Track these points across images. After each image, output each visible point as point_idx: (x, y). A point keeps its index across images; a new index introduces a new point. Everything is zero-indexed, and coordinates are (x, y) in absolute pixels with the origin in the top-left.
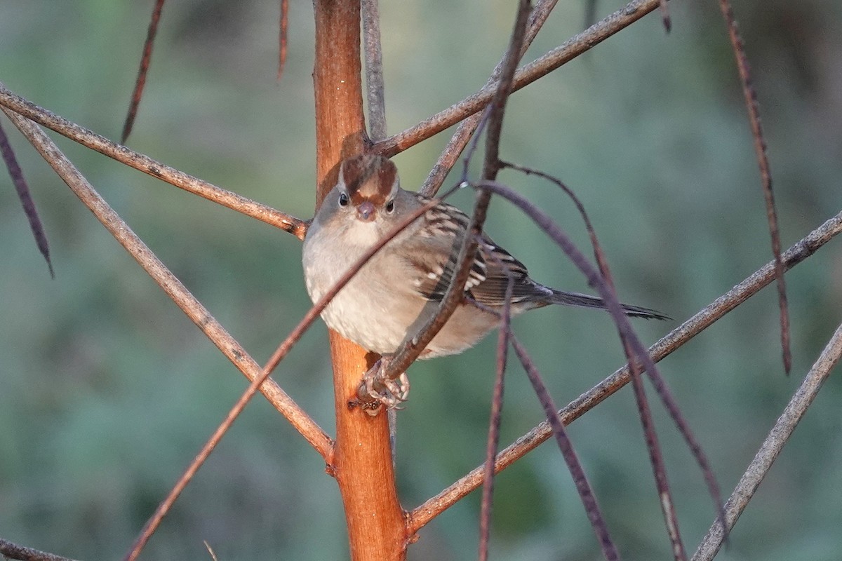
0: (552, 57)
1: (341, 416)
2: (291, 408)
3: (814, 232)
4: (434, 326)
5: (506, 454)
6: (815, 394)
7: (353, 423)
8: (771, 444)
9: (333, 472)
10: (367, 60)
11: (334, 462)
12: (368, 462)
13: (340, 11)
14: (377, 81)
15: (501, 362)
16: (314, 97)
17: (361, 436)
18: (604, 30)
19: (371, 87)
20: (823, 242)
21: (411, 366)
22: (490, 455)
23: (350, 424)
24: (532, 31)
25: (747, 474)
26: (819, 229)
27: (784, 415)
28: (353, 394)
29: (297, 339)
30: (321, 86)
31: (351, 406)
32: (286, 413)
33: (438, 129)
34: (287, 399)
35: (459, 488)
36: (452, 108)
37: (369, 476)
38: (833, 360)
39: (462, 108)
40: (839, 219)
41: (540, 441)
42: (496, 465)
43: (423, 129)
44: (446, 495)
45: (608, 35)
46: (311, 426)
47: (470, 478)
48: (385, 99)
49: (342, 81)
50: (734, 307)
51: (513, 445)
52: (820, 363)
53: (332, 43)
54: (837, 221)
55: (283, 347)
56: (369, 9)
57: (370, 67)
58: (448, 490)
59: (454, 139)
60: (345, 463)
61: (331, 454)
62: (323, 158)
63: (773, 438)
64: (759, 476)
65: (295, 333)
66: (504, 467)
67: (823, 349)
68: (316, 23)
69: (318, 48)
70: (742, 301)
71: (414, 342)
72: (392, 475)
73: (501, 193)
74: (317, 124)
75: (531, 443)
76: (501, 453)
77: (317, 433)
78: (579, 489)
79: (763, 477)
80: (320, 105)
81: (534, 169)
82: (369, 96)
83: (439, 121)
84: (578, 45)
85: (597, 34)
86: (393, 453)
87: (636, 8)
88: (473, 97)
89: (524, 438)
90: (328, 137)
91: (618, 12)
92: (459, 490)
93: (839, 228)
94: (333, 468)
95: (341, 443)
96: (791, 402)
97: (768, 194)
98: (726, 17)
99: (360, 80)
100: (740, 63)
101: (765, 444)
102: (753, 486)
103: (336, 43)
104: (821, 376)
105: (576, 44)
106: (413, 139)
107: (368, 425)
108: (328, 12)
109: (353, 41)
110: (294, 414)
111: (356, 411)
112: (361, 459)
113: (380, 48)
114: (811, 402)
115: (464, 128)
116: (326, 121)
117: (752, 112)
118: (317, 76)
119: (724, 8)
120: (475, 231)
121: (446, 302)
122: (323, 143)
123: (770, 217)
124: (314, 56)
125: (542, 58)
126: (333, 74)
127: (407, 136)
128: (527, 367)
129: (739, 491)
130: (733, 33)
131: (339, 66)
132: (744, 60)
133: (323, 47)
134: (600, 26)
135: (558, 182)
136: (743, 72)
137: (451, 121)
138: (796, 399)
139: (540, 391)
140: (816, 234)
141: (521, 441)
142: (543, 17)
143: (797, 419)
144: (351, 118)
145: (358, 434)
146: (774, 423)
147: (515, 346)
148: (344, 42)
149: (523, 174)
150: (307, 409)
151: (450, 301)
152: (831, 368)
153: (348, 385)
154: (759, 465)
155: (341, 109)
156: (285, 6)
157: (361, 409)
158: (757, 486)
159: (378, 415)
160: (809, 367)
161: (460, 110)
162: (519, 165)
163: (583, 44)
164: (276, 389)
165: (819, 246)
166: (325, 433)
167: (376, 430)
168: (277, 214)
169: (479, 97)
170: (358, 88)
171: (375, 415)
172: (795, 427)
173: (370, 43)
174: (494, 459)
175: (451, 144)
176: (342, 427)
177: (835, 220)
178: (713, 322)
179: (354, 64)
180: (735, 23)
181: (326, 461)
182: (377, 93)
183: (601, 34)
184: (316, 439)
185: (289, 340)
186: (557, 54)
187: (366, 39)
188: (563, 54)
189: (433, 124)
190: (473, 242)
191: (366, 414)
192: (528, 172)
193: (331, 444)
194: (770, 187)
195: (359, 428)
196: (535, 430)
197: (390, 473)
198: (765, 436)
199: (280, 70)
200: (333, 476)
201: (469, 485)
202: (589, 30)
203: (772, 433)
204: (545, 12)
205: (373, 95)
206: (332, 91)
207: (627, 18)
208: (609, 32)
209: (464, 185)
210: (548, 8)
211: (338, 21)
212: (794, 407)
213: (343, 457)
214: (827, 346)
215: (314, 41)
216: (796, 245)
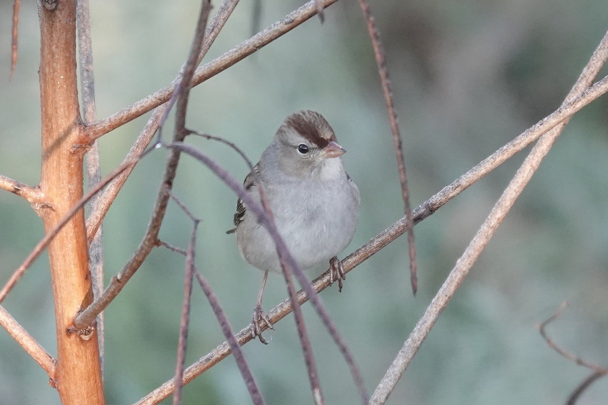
0: (227, 57)
1: (61, 340)
2: (22, 334)
3: (434, 196)
4: (135, 264)
5: (191, 370)
6: (434, 323)
7: (71, 345)
8: (399, 363)
9: (55, 385)
10: (81, 60)
11: (56, 377)
12: (82, 377)
13: (60, 21)
14: (88, 77)
15: (188, 287)
16: (39, 90)
17: (77, 356)
18: (268, 36)
19: (84, 82)
20: (441, 204)
21: (117, 297)
22: (178, 372)
23: (68, 347)
24: (211, 38)
25: (381, 386)
26: (438, 194)
27: (410, 340)
28: (70, 323)
29: (27, 267)
30: (45, 80)
31: (69, 332)
32: (17, 338)
33: (137, 115)
34: (19, 327)
35: (154, 397)
36: (148, 98)
37: (83, 387)
38: (448, 296)
39: (156, 98)
40: (454, 186)
41: (218, 360)
42: (184, 379)
43: (125, 114)
44: (143, 402)
45: (271, 40)
46: (38, 348)
47: (163, 389)
48: (95, 92)
49: (62, 77)
50: (372, 255)
51: (197, 363)
52: (438, 298)
53: (54, 47)
54: (453, 188)
55: (17, 273)
56: (82, 21)
57: (83, 66)
58: (146, 398)
59: (150, 122)
60: (64, 377)
61: (53, 370)
62: (47, 138)
63: (401, 357)
64: (390, 387)
65: (26, 263)
66: (189, 380)
67: (440, 286)
68: (41, 31)
69: (42, 50)
70: (377, 251)
71: (119, 277)
72: (102, 388)
73: (189, 151)
74: (42, 110)
75: (211, 361)
76: (187, 370)
77: (43, 354)
78: (249, 388)
79: (393, 388)
80: (44, 96)
81: (213, 135)
82: (82, 89)
83: (138, 108)
84: (248, 48)
85: (262, 40)
86: (102, 369)
87: (293, 19)
88: (165, 89)
89: (205, 357)
90: (50, 120)
91: (279, 22)
92: (154, 399)
93: (454, 193)
94: (55, 382)
95: (61, 361)
96: (415, 329)
97: (399, 152)
98: (364, 14)
99: (76, 76)
100: (376, 49)
101: (394, 362)
102: (386, 395)
103: (57, 47)
104: (438, 309)
105: (246, 47)
106: (117, 122)
107: (82, 347)
108: (51, 22)
109: (70, 45)
110: (24, 339)
111: (73, 337)
112: (77, 374)
113: (91, 52)
114: (430, 329)
115: (158, 114)
116: (49, 109)
117: (385, 89)
118: (42, 72)
119: (363, 7)
120: (167, 186)
121: (144, 243)
122: (47, 126)
123: (400, 170)
124: (39, 58)
125: (219, 59)
126: (54, 71)
127: (112, 120)
128: (208, 294)
129: (374, 399)
130: (370, 25)
131: (59, 65)
132: (379, 46)
133: (46, 50)
134: (264, 33)
135: (232, 145)
136: (378, 57)
137: (147, 108)
138: (419, 327)
139: (218, 312)
140: (436, 198)
141: (203, 360)
142: (219, 27)
143: (419, 342)
144: (68, 107)
145: (74, 354)
146: (401, 345)
147: (198, 278)
148: (63, 46)
149: (205, 139)
150: (35, 336)
151: (147, 243)
152: (446, 303)
153: (66, 316)
154: (390, 378)
155: (60, 98)
156: (16, 19)
157: (77, 335)
158: (389, 394)
159: (90, 339)
160: (429, 302)
161: (154, 100)
162: (201, 132)
163: (251, 47)
164: (10, 319)
165: (438, 208)
166: (48, 353)
167: (89, 351)
168: (10, 182)
169: (170, 89)
170: (74, 82)
171: (87, 339)
172: (418, 348)
173: (83, 48)
174: (181, 375)
175: (147, 127)
176: (62, 349)
177: (451, 187)
178: (354, 267)
179: (71, 63)
180: (372, 18)
181: (49, 376)
182: (89, 87)
183: (265, 39)
184: (42, 358)
185: (22, 268)
186: (231, 55)
187: (80, 45)
188: (236, 55)
189: (133, 110)
190: (165, 194)
191: (81, 340)
192: (209, 137)
193: (53, 362)
194: (400, 147)
195: (75, 350)
196: (214, 352)
197: (100, 385)
198: (394, 356)
199: (12, 69)
200: (55, 387)
201: (162, 395)
202: (256, 36)
203: (400, 353)
204: (221, 22)
205: (86, 89)
206: (54, 85)
207: (286, 27)
208: (271, 38)
209: (158, 146)
210: (224, 19)
211: (58, 30)
212: (417, 334)
213: (62, 373)
214: (443, 285)
215: (39, 46)
216: (420, 206)
